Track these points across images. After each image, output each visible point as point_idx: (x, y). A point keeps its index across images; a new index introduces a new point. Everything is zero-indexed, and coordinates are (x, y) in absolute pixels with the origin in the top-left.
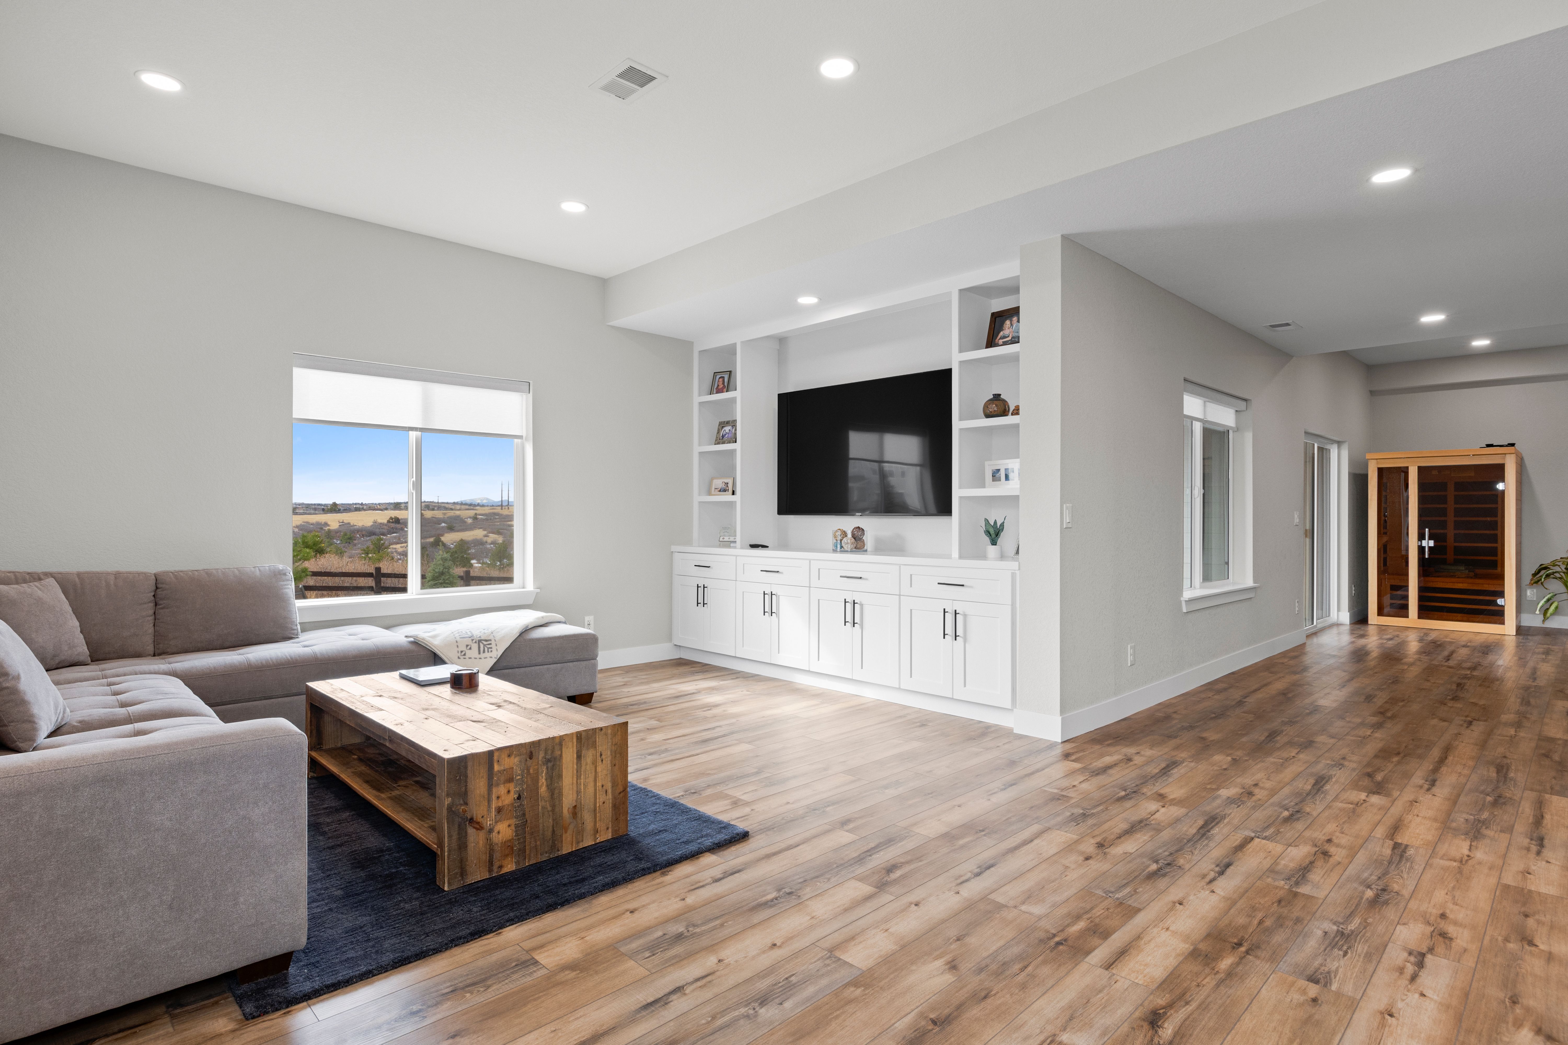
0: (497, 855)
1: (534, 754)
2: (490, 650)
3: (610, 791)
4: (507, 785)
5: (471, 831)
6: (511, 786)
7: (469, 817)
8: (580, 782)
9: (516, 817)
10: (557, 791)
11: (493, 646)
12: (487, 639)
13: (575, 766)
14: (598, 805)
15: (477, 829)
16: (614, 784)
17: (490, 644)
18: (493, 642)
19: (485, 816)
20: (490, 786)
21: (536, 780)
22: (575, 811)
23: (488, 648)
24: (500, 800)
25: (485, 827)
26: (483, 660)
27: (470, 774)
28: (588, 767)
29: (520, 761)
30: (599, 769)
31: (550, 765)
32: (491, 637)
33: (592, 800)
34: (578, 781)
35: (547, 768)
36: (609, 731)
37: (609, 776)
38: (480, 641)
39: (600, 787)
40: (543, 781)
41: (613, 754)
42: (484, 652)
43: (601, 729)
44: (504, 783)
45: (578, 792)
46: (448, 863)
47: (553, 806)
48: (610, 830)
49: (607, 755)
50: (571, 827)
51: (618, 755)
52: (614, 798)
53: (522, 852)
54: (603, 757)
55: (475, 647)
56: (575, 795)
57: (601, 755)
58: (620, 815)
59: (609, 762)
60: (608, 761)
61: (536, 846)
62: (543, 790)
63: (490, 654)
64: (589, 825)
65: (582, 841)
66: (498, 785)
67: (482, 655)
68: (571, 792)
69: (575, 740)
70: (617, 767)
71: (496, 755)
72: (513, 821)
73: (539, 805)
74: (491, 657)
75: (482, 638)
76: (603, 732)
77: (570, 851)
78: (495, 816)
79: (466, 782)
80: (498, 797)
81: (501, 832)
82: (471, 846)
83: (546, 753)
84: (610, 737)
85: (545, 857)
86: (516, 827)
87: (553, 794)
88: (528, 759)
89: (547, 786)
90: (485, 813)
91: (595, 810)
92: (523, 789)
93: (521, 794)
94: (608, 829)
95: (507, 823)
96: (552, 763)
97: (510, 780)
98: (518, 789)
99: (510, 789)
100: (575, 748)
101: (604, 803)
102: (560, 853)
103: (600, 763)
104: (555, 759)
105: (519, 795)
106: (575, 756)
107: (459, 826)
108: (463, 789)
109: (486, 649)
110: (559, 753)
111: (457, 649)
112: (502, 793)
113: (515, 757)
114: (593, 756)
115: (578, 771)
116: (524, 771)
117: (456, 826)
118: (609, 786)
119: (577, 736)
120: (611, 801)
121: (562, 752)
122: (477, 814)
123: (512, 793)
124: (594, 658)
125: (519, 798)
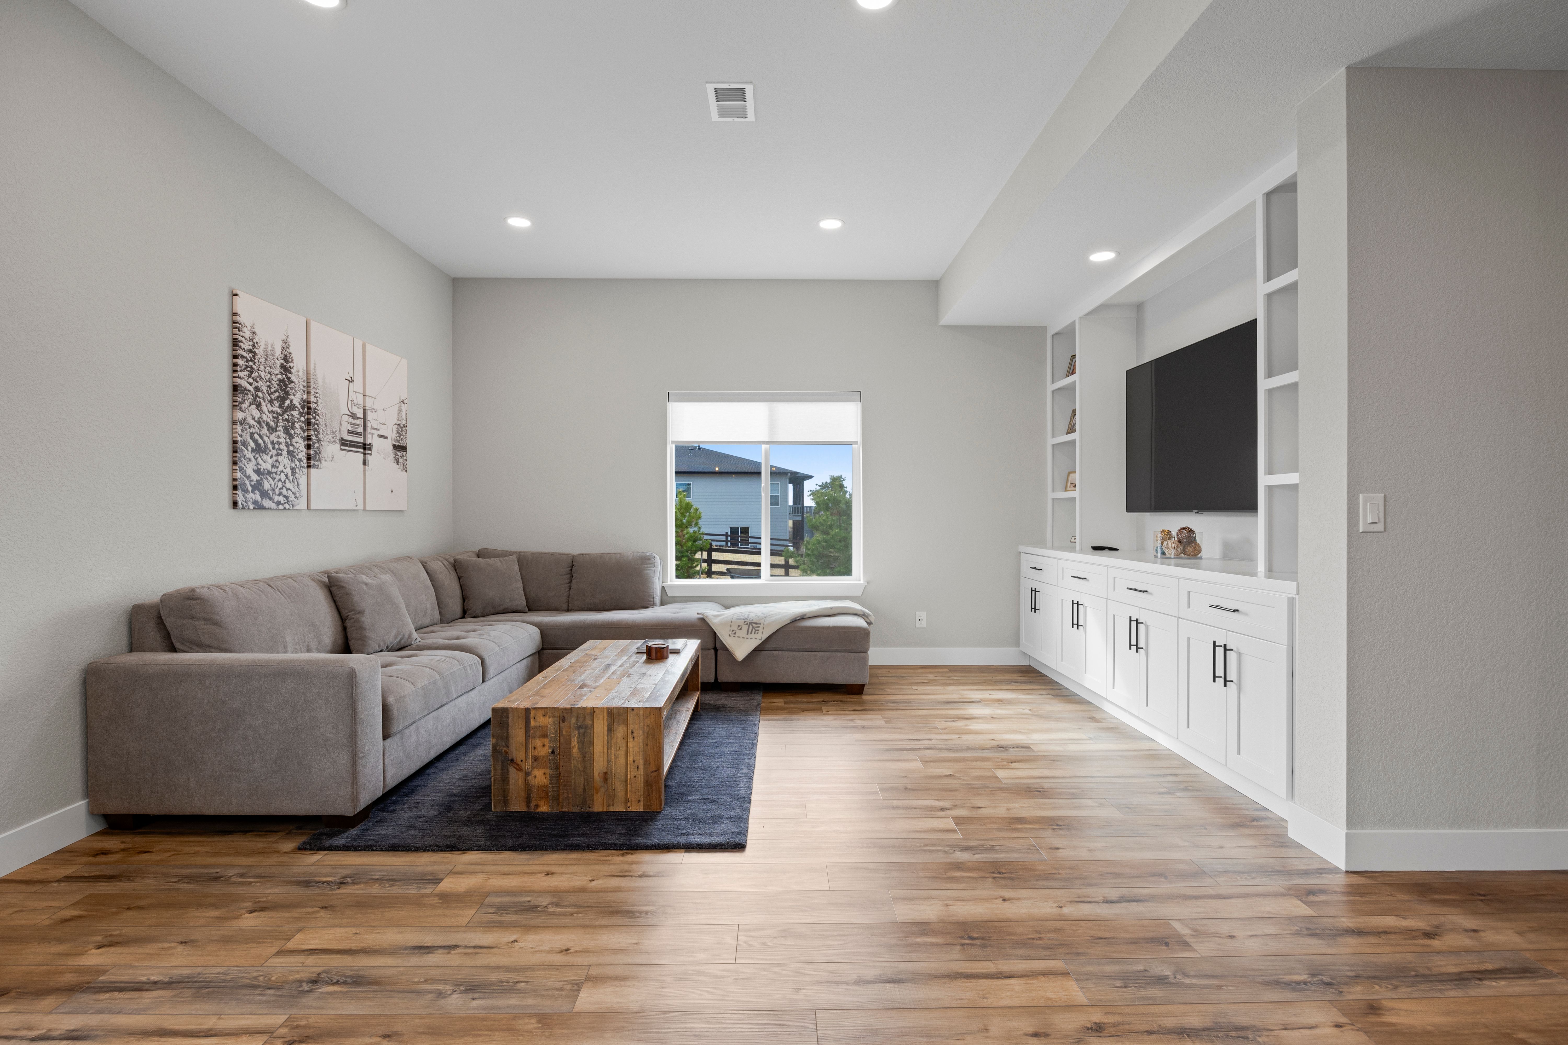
0: (534, 795)
1: (566, 718)
2: (757, 632)
3: (641, 767)
4: (543, 740)
5: (512, 770)
6: (546, 741)
7: (510, 758)
8: (611, 753)
9: (551, 768)
10: (588, 755)
11: (761, 629)
12: (757, 622)
13: (606, 737)
14: (629, 777)
15: (517, 770)
16: (646, 763)
17: (759, 627)
18: (761, 626)
19: (524, 761)
20: (528, 736)
21: (569, 741)
22: (606, 777)
23: (756, 630)
24: (536, 751)
25: (524, 769)
26: (749, 639)
27: (511, 724)
28: (619, 741)
29: (554, 722)
30: (630, 745)
31: (581, 731)
32: (762, 621)
33: (624, 771)
34: (609, 751)
35: (579, 733)
36: (641, 713)
37: (641, 753)
38: (751, 623)
39: (632, 762)
40: (575, 743)
41: (646, 735)
42: (751, 633)
43: (633, 709)
44: (540, 737)
45: (609, 761)
46: (494, 790)
47: (585, 767)
48: (642, 803)
49: (639, 733)
50: (602, 790)
51: (650, 737)
52: (646, 775)
53: (556, 798)
54: (635, 735)
55: (745, 628)
56: (606, 764)
57: (632, 733)
58: (652, 791)
59: (641, 741)
60: (640, 739)
61: (568, 797)
62: (575, 751)
63: (756, 636)
64: (620, 793)
65: (613, 805)
66: (534, 737)
67: (750, 636)
68: (602, 759)
69: (605, 714)
70: (649, 747)
71: (533, 712)
72: (548, 771)
73: (571, 763)
74: (756, 638)
75: (754, 621)
76: (634, 712)
77: (601, 811)
78: (532, 762)
79: (508, 729)
80: (534, 748)
81: (537, 776)
82: (512, 781)
83: (577, 720)
84: (642, 718)
85: (576, 810)
86: (550, 777)
87: (584, 757)
88: (561, 722)
89: (579, 748)
90: (523, 758)
91: (626, 781)
92: (556, 746)
93: (555, 750)
94: (639, 801)
95: (543, 771)
96: (583, 730)
97: (545, 736)
98: (552, 745)
99: (545, 743)
100: (605, 721)
101: (635, 777)
102: (591, 810)
103: (632, 740)
104: (586, 727)
105: (553, 750)
106: (606, 728)
107: (502, 763)
108: (505, 734)
109: (754, 631)
110: (591, 722)
111: (730, 628)
112: (538, 745)
113: (549, 718)
114: (624, 731)
115: (609, 742)
116: (557, 732)
117: (500, 763)
118: (641, 763)
119: (607, 711)
120: (642, 777)
121: (593, 722)
122: (517, 757)
123: (547, 747)
124: (865, 651)
125: (553, 752)
